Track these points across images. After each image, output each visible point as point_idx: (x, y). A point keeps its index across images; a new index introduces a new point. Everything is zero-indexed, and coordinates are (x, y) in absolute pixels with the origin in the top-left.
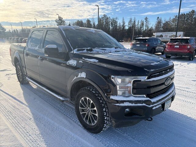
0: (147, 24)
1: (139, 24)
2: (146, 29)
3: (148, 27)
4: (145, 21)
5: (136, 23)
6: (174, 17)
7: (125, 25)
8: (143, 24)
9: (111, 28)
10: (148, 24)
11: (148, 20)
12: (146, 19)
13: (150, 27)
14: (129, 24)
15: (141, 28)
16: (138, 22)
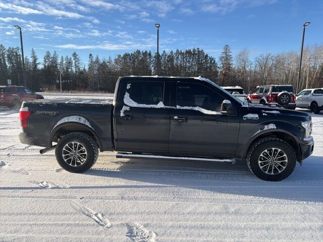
0: (76, 63)
1: (64, 62)
2: (76, 71)
3: (79, 69)
4: (73, 58)
5: (59, 61)
6: (117, 57)
7: (37, 62)
8: (70, 63)
9: (8, 65)
10: (78, 63)
11: (77, 57)
12: (75, 55)
13: (82, 69)
14: (45, 61)
15: (67, 68)
16: (62, 58)
